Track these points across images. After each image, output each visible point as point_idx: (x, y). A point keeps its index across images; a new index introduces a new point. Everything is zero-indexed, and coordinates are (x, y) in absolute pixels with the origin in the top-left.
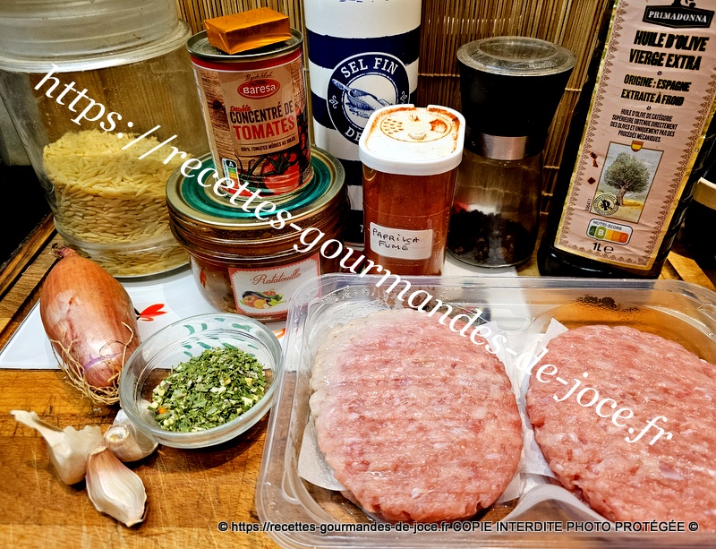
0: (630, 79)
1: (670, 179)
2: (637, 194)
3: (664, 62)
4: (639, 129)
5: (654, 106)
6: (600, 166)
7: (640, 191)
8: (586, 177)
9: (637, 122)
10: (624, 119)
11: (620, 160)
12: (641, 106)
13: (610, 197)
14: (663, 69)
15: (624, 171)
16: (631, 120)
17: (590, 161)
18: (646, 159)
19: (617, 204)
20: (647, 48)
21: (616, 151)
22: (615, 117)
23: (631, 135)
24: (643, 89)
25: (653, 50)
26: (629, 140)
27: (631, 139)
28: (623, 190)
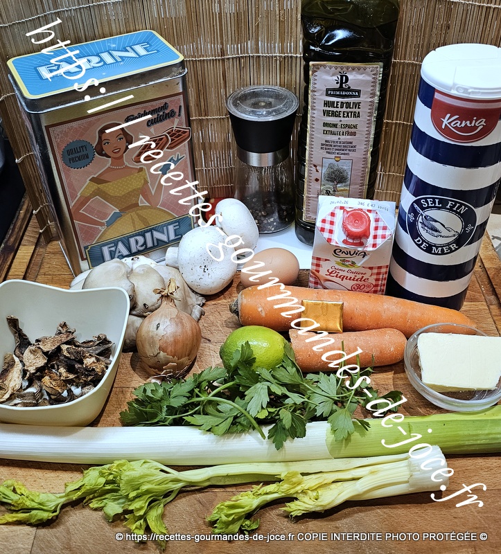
0: (325, 125)
1: (360, 174)
2: (344, 184)
3: (342, 115)
4: (337, 150)
5: (342, 137)
6: (320, 171)
7: (345, 182)
8: (313, 178)
9: (334, 146)
10: (327, 145)
11: (331, 166)
12: (335, 138)
13: (329, 188)
14: (342, 119)
15: (333, 173)
16: (331, 146)
17: (313, 169)
18: (345, 166)
19: (334, 191)
20: (331, 109)
21: (327, 162)
22: (322, 145)
23: (334, 153)
24: (333, 129)
25: (335, 110)
26: (333, 156)
27: (334, 155)
28: (335, 183)
